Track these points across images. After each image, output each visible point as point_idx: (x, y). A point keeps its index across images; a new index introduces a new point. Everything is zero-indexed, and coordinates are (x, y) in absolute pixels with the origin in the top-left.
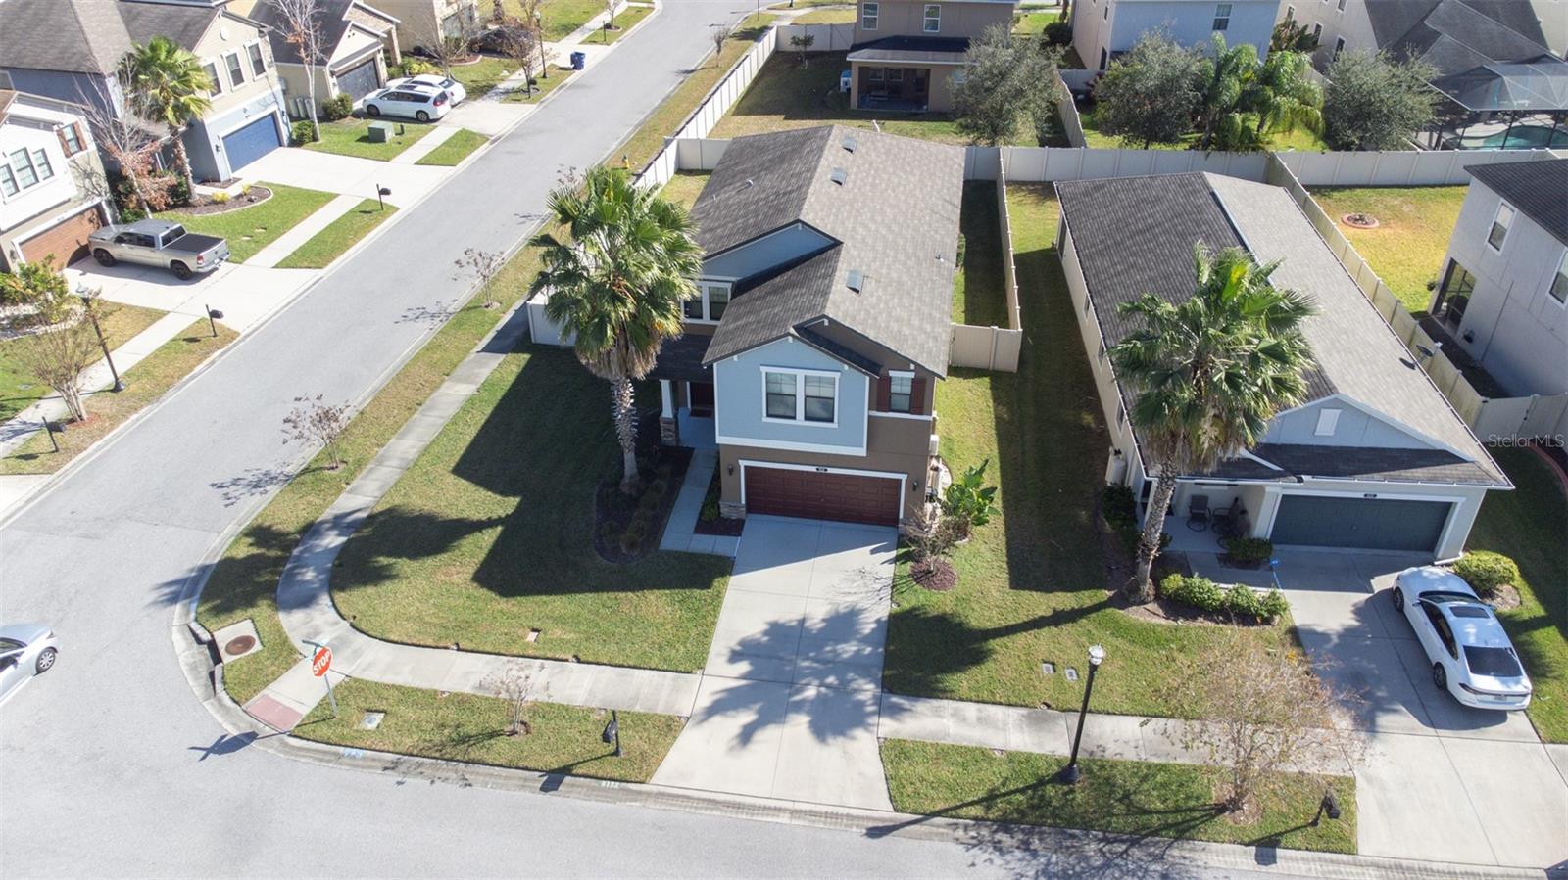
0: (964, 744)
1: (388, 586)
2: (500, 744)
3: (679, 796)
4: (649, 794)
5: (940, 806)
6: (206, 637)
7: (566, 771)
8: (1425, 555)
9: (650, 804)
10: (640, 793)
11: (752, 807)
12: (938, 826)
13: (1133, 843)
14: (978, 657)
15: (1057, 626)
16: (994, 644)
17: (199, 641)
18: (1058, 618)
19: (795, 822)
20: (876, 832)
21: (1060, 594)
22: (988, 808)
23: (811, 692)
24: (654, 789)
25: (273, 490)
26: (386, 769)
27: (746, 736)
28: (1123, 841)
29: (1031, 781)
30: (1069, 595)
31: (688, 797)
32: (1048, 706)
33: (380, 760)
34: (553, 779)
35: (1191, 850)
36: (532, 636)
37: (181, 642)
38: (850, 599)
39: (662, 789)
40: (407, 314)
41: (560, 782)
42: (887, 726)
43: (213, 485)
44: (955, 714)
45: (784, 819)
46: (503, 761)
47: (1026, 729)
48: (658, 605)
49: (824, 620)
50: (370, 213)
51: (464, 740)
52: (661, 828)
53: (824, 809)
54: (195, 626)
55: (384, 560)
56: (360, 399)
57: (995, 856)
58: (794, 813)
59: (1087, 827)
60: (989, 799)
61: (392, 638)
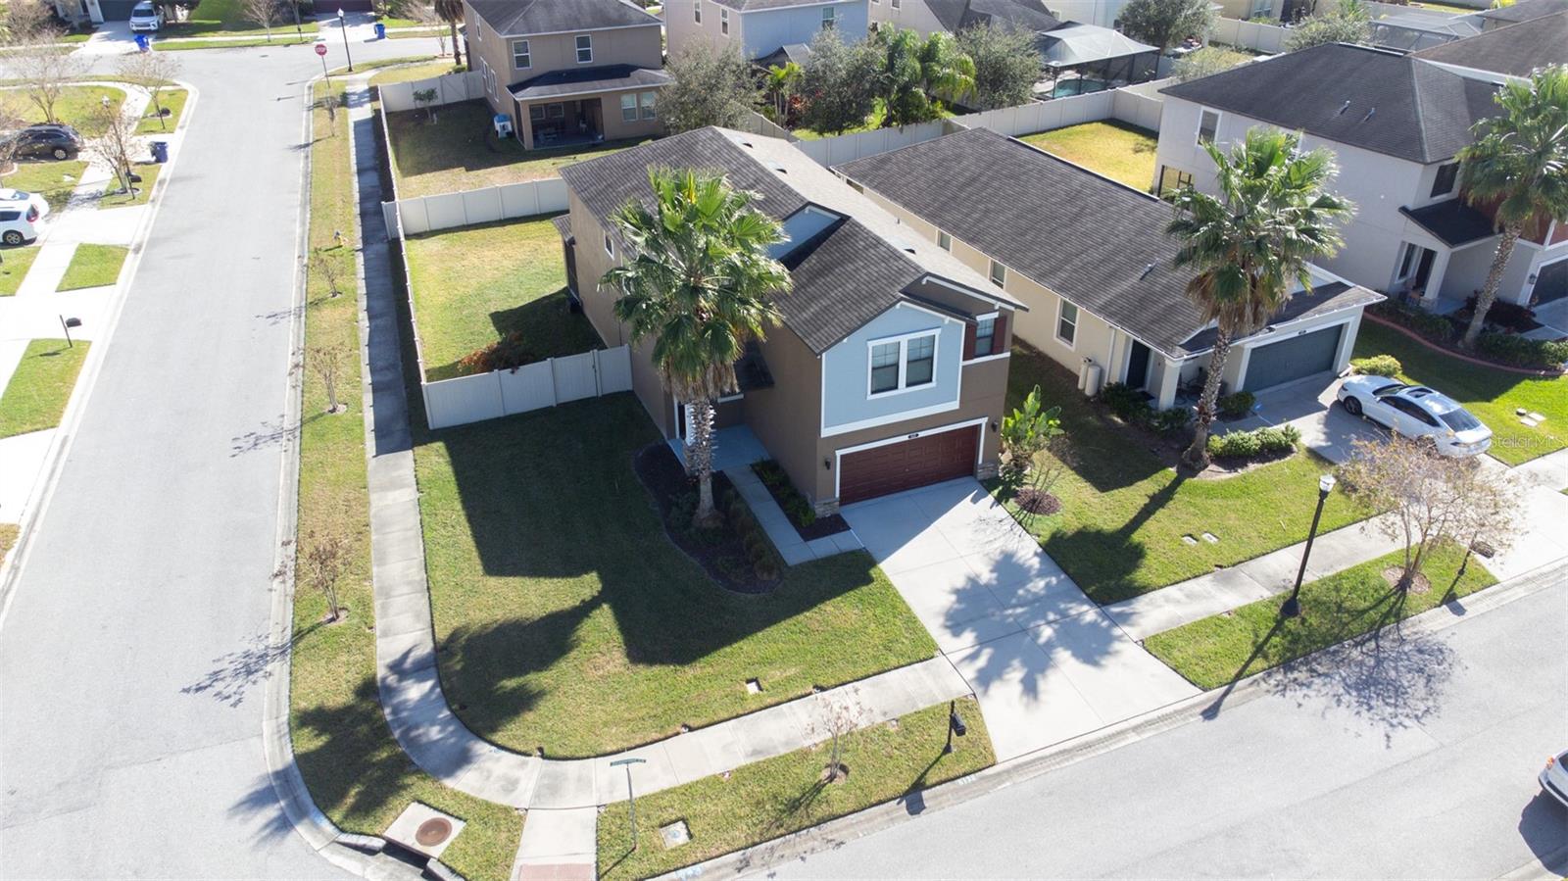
0: (1199, 618)
1: (544, 707)
2: (833, 791)
3: (1034, 761)
4: (1008, 771)
5: (1234, 672)
6: (379, 843)
7: (919, 786)
8: (1328, 373)
9: (1017, 779)
10: (999, 774)
11: (1100, 741)
12: (1244, 688)
13: (1376, 637)
14: (1137, 554)
15: (1162, 506)
16: (1137, 537)
17: (370, 851)
18: (1159, 500)
19: (1145, 736)
20: (1211, 713)
21: (1139, 483)
22: (1266, 657)
23: (1047, 632)
24: (1008, 765)
25: (279, 668)
26: (739, 870)
27: (1030, 688)
28: (1369, 640)
29: (1272, 625)
30: (1145, 481)
31: (1042, 758)
32: (1221, 567)
33: (726, 865)
34: (913, 798)
35: (1413, 625)
36: (752, 688)
37: (352, 863)
38: (997, 544)
39: (1015, 762)
40: (239, 444)
41: (921, 800)
42: (1131, 632)
43: (186, 691)
44: (1168, 600)
45: (1133, 738)
46: (851, 806)
47: (1226, 590)
48: (839, 612)
49: (992, 571)
50: (55, 354)
51: (793, 806)
52: (1050, 794)
53: (1155, 715)
54: (344, 838)
55: (510, 683)
57: (1305, 690)
58: (1135, 729)
59: (1339, 640)
60: (1259, 650)
61: (609, 749)
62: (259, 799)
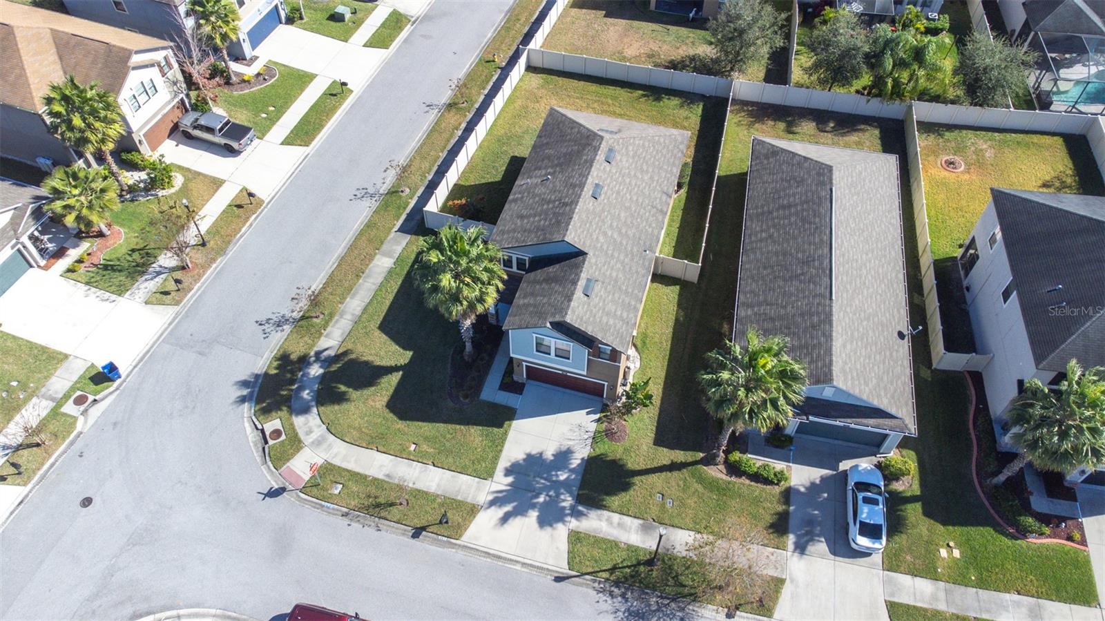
0: (609, 537)
1: (345, 406)
2: (394, 510)
3: (472, 548)
4: (460, 546)
5: (590, 570)
6: (260, 427)
7: (423, 529)
9: (460, 551)
10: (456, 544)
11: (505, 559)
12: (587, 580)
13: (673, 600)
14: (626, 487)
15: (670, 472)
16: (637, 480)
17: (257, 429)
18: (673, 467)
19: (523, 569)
20: (559, 579)
21: (677, 451)
22: (611, 574)
23: (541, 499)
24: (462, 543)
25: (288, 328)
26: (343, 515)
27: (505, 519)
28: (668, 599)
29: (634, 562)
30: (682, 452)
31: (477, 550)
32: (654, 520)
33: (340, 511)
34: (417, 532)
35: (698, 607)
36: (413, 447)
37: (248, 427)
38: (571, 443)
39: (466, 544)
40: (357, 193)
41: (420, 534)
42: (573, 523)
43: (257, 322)
44: (609, 520)
45: (518, 567)
46: (395, 520)
47: (640, 533)
48: (475, 435)
49: (553, 455)
50: (335, 95)
51: (378, 505)
52: (463, 565)
53: (537, 564)
54: (253, 418)
55: (343, 388)
56: (331, 263)
57: (609, 599)
58: (524, 564)
59: (654, 589)
60: (613, 570)
61: (347, 440)
62: (245, 384)
